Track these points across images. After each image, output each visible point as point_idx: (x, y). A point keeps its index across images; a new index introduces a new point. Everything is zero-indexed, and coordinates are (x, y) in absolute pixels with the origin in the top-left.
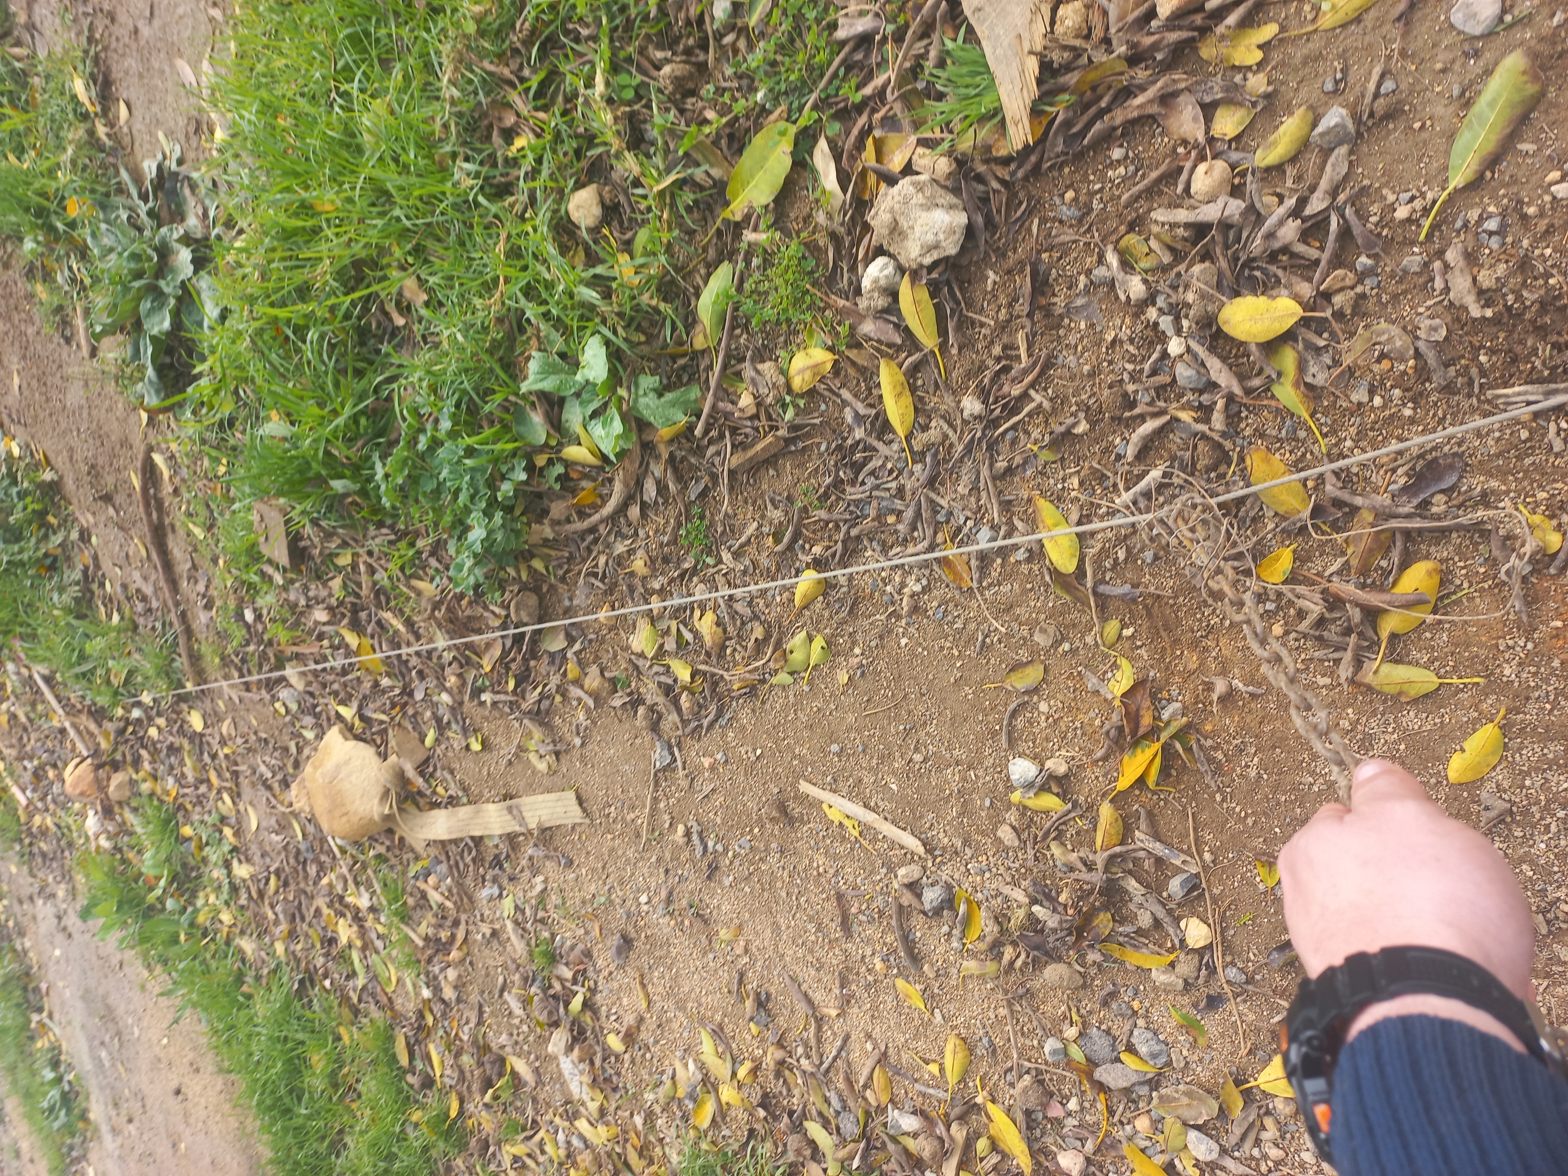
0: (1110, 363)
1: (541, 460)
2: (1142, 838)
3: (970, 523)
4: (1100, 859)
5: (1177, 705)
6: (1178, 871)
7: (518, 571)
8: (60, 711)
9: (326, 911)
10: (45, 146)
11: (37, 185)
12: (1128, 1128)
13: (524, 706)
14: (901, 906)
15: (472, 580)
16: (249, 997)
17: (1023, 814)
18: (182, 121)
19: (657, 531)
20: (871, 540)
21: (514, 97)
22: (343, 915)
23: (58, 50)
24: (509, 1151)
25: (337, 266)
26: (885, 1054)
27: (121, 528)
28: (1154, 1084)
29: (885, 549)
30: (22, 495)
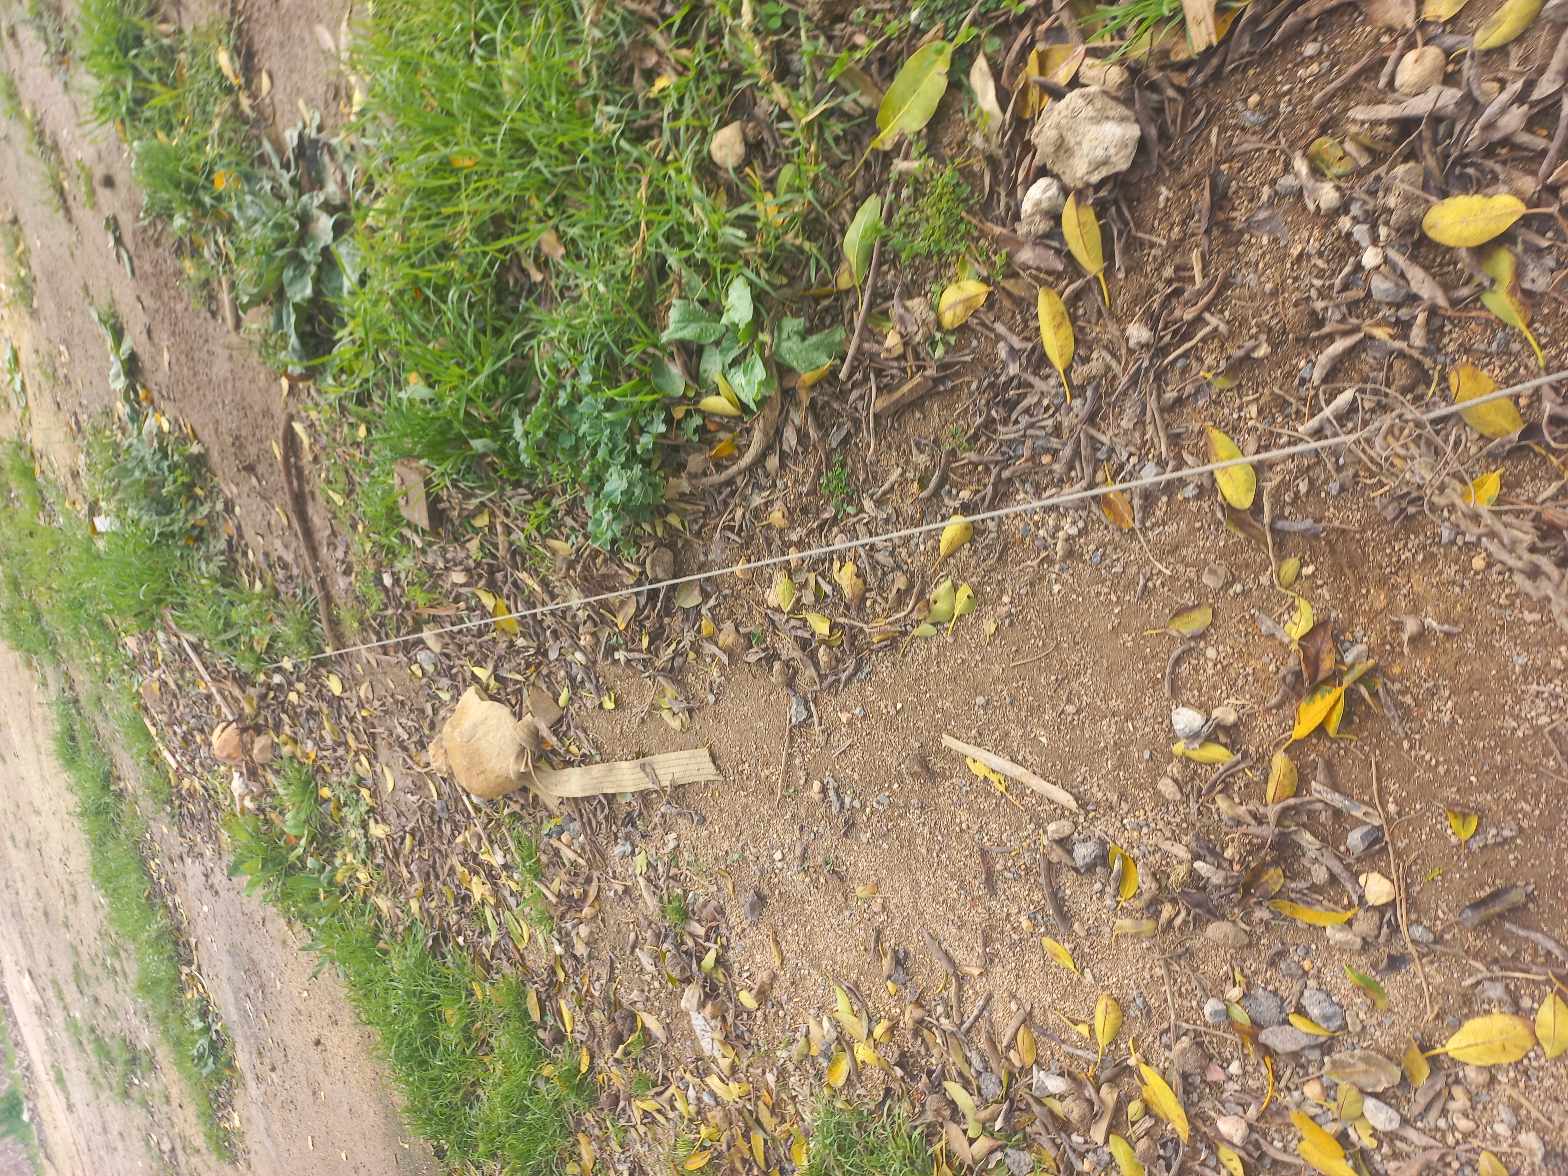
0: (1295, 279)
1: (679, 413)
2: (1319, 789)
3: (1134, 460)
4: (1272, 812)
5: (1362, 647)
6: (1358, 823)
7: (654, 527)
8: (207, 678)
9: (459, 869)
10: (193, 121)
11: (185, 161)
12: (1296, 1094)
13: (658, 664)
14: (1050, 863)
15: (609, 535)
16: (385, 952)
17: (1186, 767)
18: (321, 89)
19: (796, 481)
20: (1023, 482)
21: (656, 36)
22: (477, 873)
23: (203, 24)
24: (639, 1106)
25: (477, 222)
26: (1030, 1014)
27: (263, 498)
28: (1326, 1048)
29: (1038, 492)
30: (172, 468)
